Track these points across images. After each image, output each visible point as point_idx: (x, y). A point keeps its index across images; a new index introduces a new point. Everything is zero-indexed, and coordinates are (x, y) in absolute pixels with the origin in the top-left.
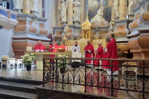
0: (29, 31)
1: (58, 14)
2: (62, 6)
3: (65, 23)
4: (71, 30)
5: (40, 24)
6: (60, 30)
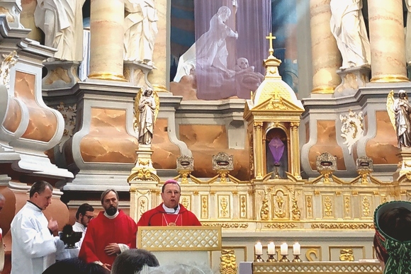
3: (72, 68)
4: (122, 113)
5: (16, 77)
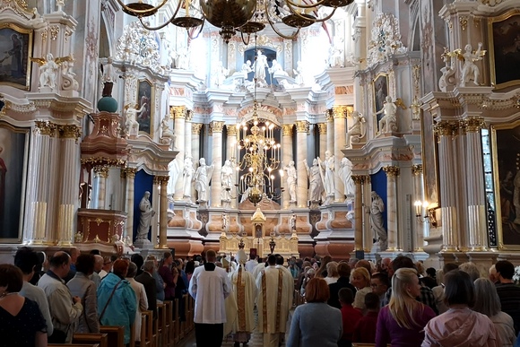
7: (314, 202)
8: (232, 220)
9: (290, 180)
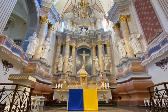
0: (38, 74)
1: (55, 65)
2: (60, 59)
5: (45, 69)
6: (56, 77)
7: (107, 71)
8: (72, 80)
9: (96, 63)
